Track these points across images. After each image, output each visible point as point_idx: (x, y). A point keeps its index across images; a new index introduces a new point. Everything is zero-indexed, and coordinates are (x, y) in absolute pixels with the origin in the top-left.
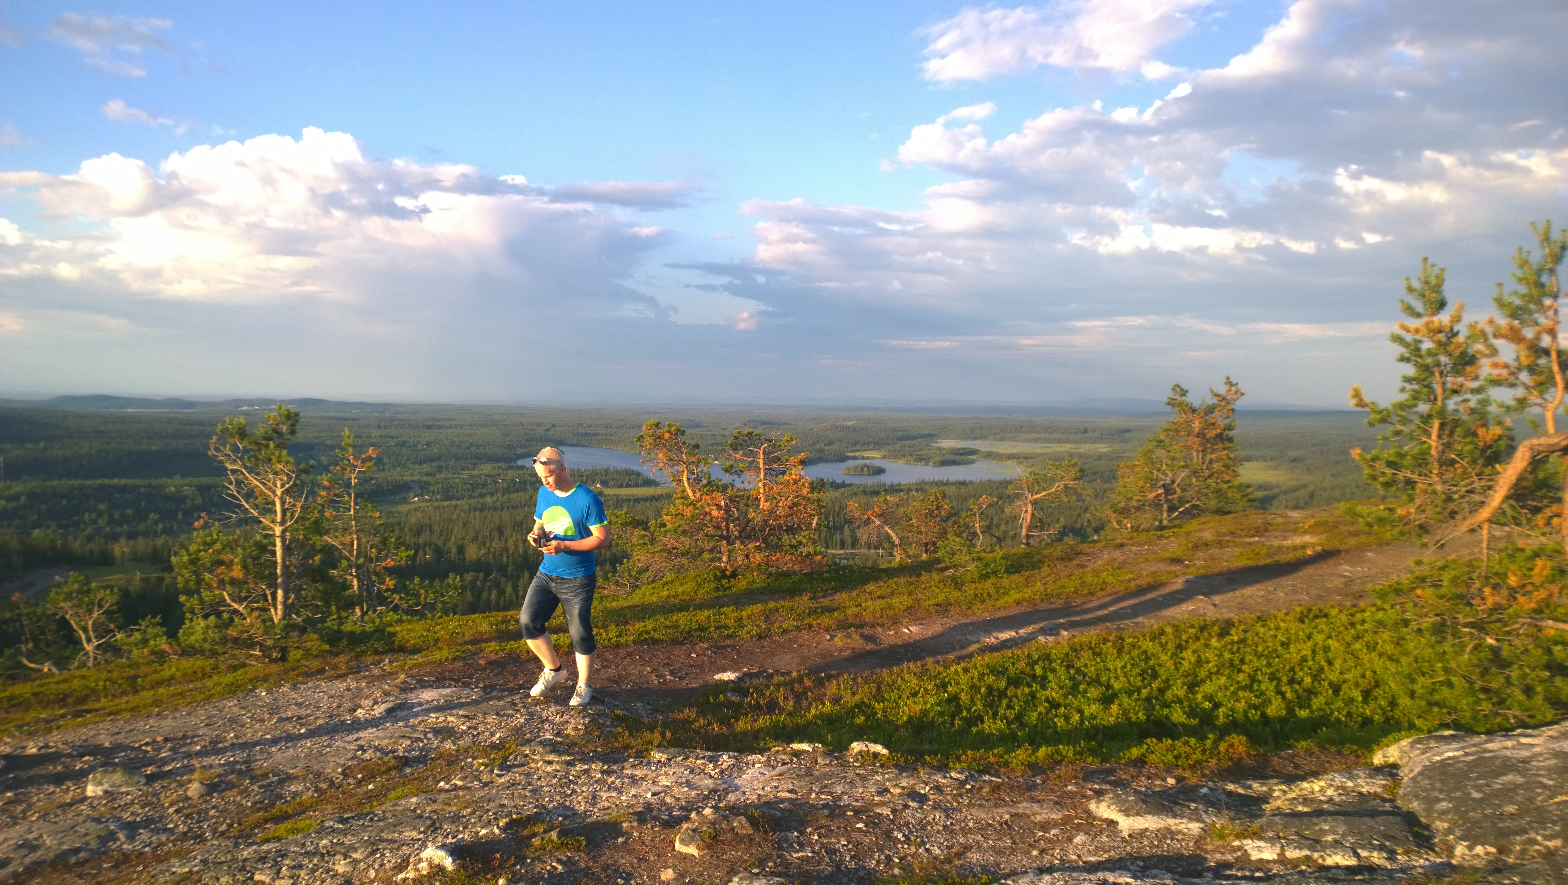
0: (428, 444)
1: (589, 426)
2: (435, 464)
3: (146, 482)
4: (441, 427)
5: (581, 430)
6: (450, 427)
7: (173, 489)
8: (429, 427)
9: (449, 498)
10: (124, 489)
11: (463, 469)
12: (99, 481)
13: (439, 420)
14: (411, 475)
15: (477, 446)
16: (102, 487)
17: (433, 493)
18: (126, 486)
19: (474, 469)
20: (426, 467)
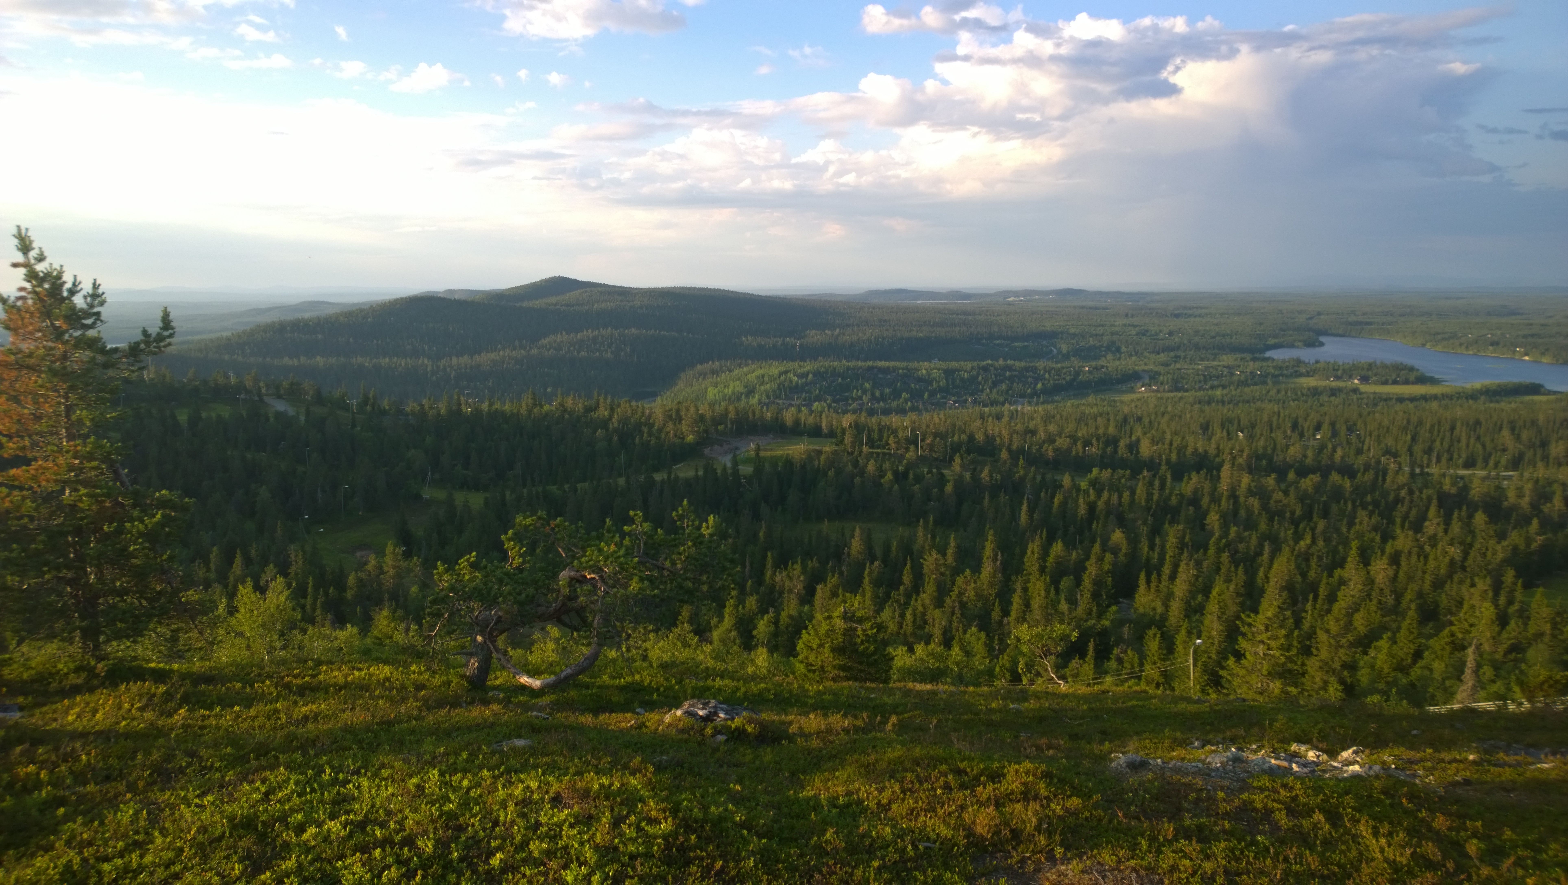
0: (1171, 333)
1: (1364, 314)
2: (1172, 354)
3: (904, 364)
4: (1190, 316)
5: (1352, 318)
6: (1200, 316)
7: (924, 372)
8: (1177, 316)
9: (1177, 389)
10: (886, 371)
11: (1202, 360)
12: (870, 363)
13: (1190, 309)
14: (1146, 364)
15: (1224, 335)
16: (870, 369)
17: (1162, 384)
18: (888, 368)
19: (1214, 360)
20: (1163, 357)
